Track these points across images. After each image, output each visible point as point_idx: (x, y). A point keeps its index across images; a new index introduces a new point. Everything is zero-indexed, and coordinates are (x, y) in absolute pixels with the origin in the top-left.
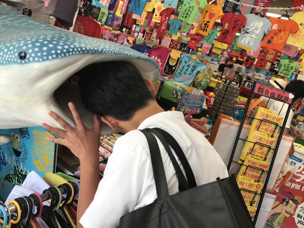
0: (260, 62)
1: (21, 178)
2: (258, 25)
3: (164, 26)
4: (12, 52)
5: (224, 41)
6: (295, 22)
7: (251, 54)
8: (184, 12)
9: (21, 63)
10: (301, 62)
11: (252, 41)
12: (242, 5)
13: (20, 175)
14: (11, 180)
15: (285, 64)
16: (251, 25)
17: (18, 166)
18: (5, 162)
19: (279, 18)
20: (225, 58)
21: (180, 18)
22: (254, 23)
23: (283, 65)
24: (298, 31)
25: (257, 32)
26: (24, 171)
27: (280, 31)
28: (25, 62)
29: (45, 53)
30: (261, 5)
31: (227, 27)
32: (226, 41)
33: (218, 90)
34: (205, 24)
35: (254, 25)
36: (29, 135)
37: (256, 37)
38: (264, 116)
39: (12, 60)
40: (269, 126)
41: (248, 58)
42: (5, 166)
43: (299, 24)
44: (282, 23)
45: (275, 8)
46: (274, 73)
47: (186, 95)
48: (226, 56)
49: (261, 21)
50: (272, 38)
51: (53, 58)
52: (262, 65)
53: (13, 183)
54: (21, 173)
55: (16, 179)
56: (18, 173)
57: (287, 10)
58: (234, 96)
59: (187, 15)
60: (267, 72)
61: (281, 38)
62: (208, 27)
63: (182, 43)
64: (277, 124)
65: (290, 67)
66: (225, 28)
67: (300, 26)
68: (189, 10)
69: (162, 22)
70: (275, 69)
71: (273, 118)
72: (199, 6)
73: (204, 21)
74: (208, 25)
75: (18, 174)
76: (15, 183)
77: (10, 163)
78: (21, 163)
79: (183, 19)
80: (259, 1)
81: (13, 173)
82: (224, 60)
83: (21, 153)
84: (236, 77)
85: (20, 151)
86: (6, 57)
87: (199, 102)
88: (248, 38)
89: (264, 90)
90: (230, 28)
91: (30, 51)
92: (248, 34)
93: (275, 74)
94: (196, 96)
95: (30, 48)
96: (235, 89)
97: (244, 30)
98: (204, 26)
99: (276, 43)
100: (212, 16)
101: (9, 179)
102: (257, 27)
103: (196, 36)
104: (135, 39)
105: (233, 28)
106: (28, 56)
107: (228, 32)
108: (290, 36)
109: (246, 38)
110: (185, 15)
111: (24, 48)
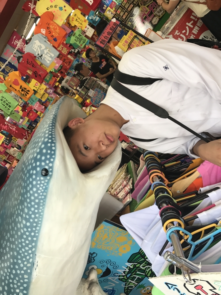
0: (66, 63)
1: (131, 275)
2: (37, 45)
3: (13, 128)
4: (39, 182)
5: (43, 78)
6: (44, 13)
7: (58, 66)
8: (4, 106)
9: (51, 176)
10: (77, 27)
11: (50, 54)
12: (14, 53)
13: (128, 276)
14: (130, 288)
15: (75, 40)
16: (36, 51)
17: (119, 275)
18: (112, 291)
19: (36, 25)
20: (53, 93)
21: (9, 112)
22: (35, 47)
23: (75, 42)
24: (52, 13)
25: (43, 47)
26: (125, 270)
27: (48, 28)
28: (52, 171)
29: (49, 152)
30: (16, 43)
31: (31, 72)
32: (44, 76)
33: (85, 96)
34: (22, 90)
35: (36, 49)
36: (94, 253)
37: (48, 50)
38: (126, 44)
39: (45, 184)
40: (135, 43)
41: (60, 72)
42: (115, 291)
43: (47, 10)
44: (41, 24)
45: (26, 26)
46: (78, 55)
47: (92, 102)
48: (52, 91)
49: (35, 41)
50: (52, 36)
51: (55, 146)
52: (69, 62)
53: (133, 287)
54: (126, 273)
55: (131, 282)
56: (125, 277)
57: (31, 17)
58: (95, 84)
59: (8, 105)
60: (76, 60)
61: (55, 29)
62: (25, 89)
63: (28, 128)
64: (135, 36)
65: (79, 37)
66: (31, 74)
67: (49, 11)
68: (4, 102)
69: (8, 129)
70: (76, 52)
71: (129, 38)
72: (3, 92)
73: (19, 90)
74: (24, 88)
75: (127, 277)
76: (134, 284)
77: (114, 285)
78: (118, 270)
79: (11, 109)
80: (12, 43)
81: (125, 283)
82: (54, 95)
83: (107, 268)
84: (78, 77)
85: (106, 268)
86: (41, 190)
87: (100, 94)
88: (46, 56)
89: (103, 39)
90: (32, 70)
91: (43, 164)
92: (43, 56)
93: (80, 54)
94: (95, 94)
95: (40, 164)
96: (89, 81)
97: (38, 58)
98: (23, 91)
99: (58, 35)
100: (16, 82)
101: (128, 291)
102: (38, 46)
103: (26, 111)
104: (16, 160)
105: (33, 67)
106: (47, 167)
107: (36, 73)
108: (55, 21)
109: (45, 58)
110: (7, 106)
111: (38, 169)
